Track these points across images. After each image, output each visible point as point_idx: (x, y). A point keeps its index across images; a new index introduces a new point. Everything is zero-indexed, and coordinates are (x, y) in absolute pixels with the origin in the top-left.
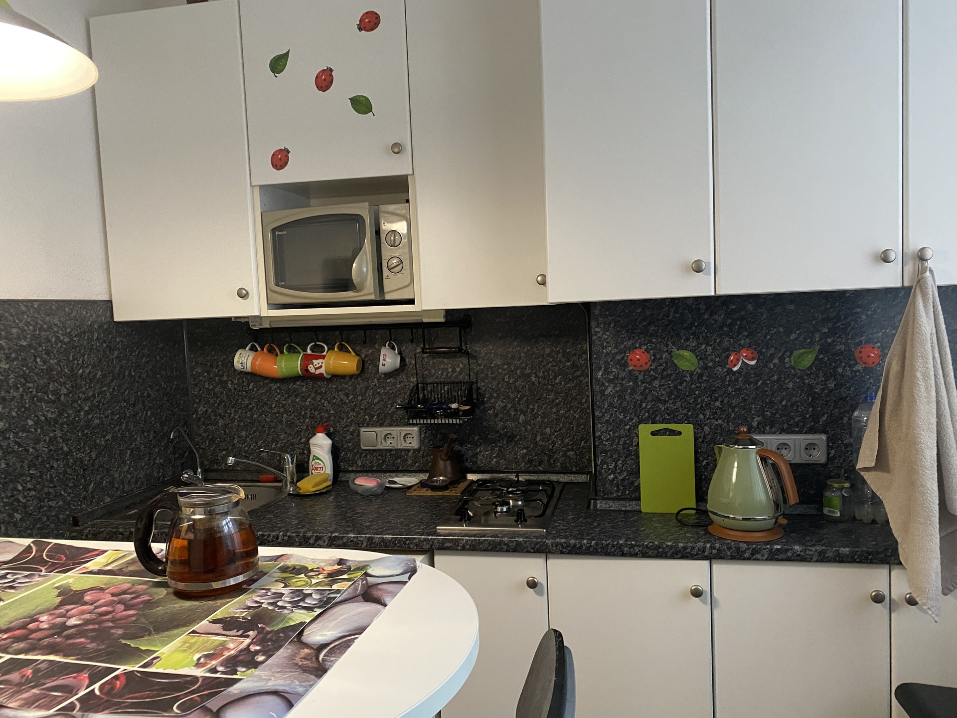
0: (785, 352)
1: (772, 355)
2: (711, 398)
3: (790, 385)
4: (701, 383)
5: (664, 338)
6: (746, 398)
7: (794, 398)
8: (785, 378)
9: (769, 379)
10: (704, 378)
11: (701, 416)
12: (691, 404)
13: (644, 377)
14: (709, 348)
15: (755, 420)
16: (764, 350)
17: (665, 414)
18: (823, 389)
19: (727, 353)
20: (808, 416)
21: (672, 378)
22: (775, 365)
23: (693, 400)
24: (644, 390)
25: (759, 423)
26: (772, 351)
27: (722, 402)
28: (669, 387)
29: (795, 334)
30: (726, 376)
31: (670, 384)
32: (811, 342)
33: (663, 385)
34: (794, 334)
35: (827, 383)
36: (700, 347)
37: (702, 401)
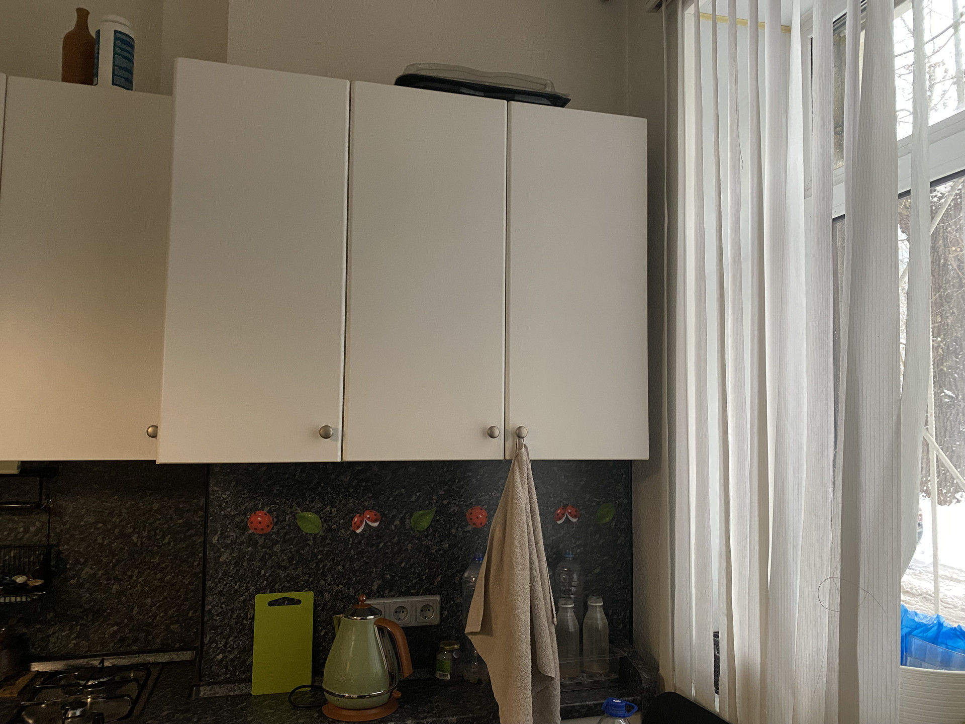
0: (406, 513)
1: (394, 516)
2: (333, 562)
3: (410, 547)
4: (324, 546)
5: (289, 499)
6: (368, 561)
7: (412, 560)
8: (405, 539)
9: (390, 541)
10: (328, 541)
11: (322, 582)
12: (313, 569)
13: (264, 541)
14: (334, 510)
15: (375, 584)
16: (386, 512)
17: (284, 582)
18: (439, 550)
19: (352, 515)
20: (424, 577)
21: (295, 542)
22: (396, 526)
23: (315, 565)
24: (264, 556)
25: (379, 587)
26: (394, 512)
27: (344, 566)
28: (291, 552)
29: (416, 495)
30: (349, 539)
31: (291, 548)
32: (429, 503)
33: (285, 550)
34: (414, 496)
35: (442, 543)
36: (324, 509)
37: (324, 566)
